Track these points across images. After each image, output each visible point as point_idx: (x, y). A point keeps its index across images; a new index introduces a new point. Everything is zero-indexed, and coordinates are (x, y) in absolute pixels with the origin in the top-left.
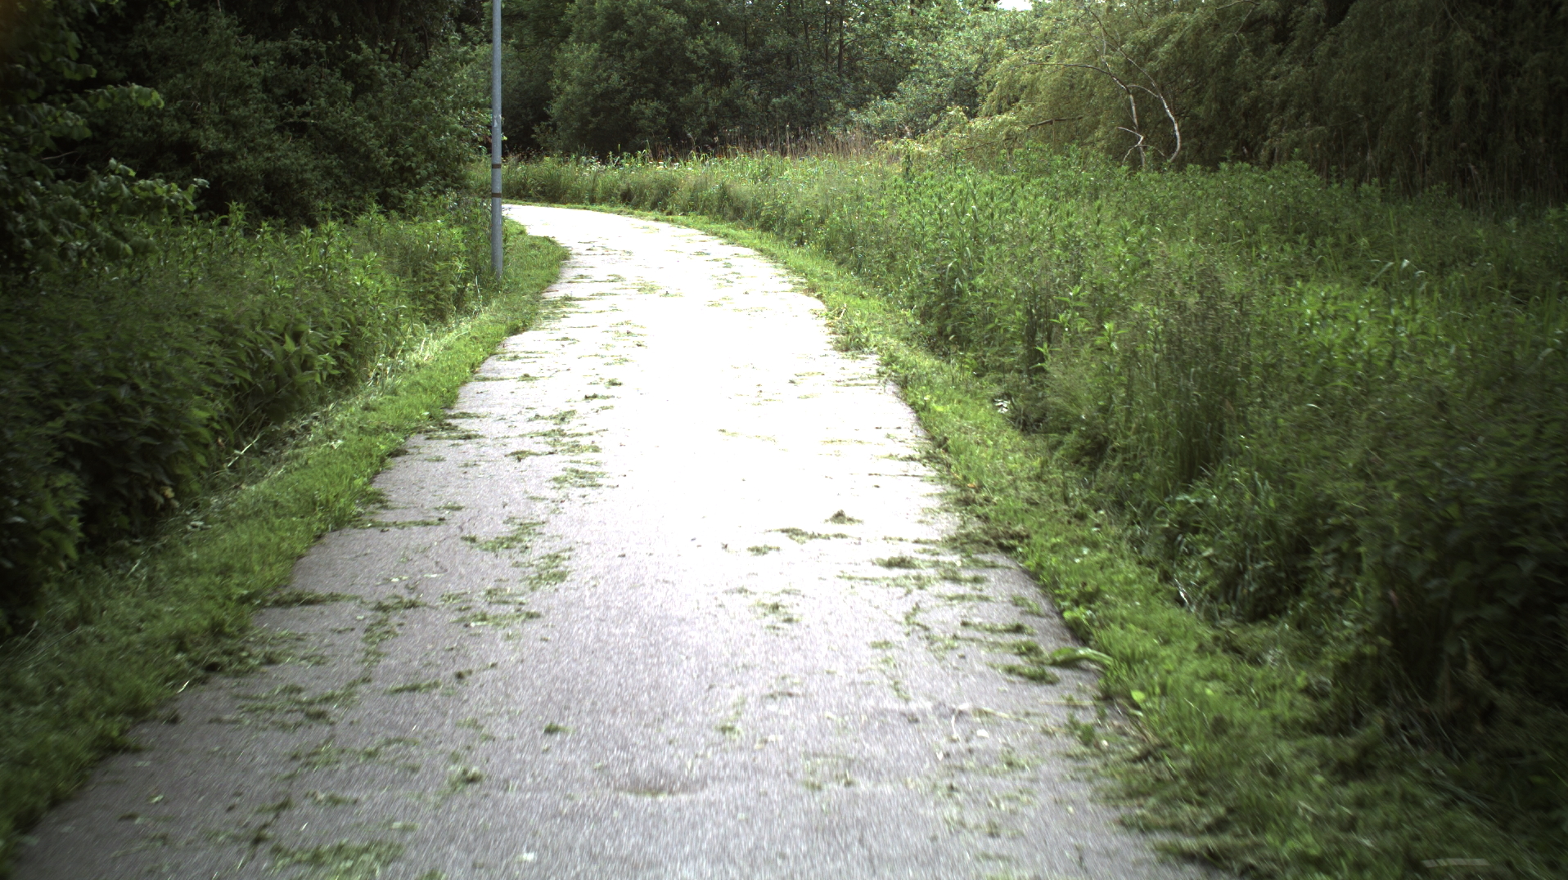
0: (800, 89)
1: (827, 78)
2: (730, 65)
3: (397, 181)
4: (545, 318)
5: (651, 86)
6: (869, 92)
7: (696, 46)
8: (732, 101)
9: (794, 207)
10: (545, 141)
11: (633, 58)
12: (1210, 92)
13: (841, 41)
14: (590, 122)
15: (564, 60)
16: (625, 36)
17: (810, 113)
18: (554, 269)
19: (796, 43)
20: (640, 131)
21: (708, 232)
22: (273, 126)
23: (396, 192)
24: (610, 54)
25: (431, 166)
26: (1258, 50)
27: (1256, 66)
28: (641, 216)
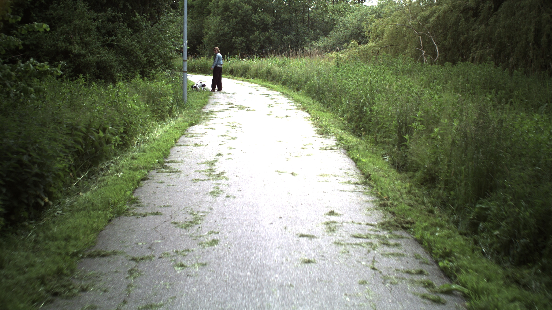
0: (294, 33)
1: (304, 29)
2: (268, 25)
3: (148, 66)
4: (203, 120)
5: (240, 32)
6: (319, 34)
7: (255, 18)
8: (269, 38)
9: (295, 77)
10: (201, 51)
11: (233, 22)
12: (449, 36)
13: (309, 16)
15: (209, 22)
16: (230, 14)
17: (298, 42)
18: (206, 100)
19: (292, 17)
20: (236, 48)
21: (262, 86)
22: (100, 45)
23: (147, 70)
24: (225, 20)
25: (161, 61)
26: (467, 20)
27: (466, 26)
28: (237, 79)
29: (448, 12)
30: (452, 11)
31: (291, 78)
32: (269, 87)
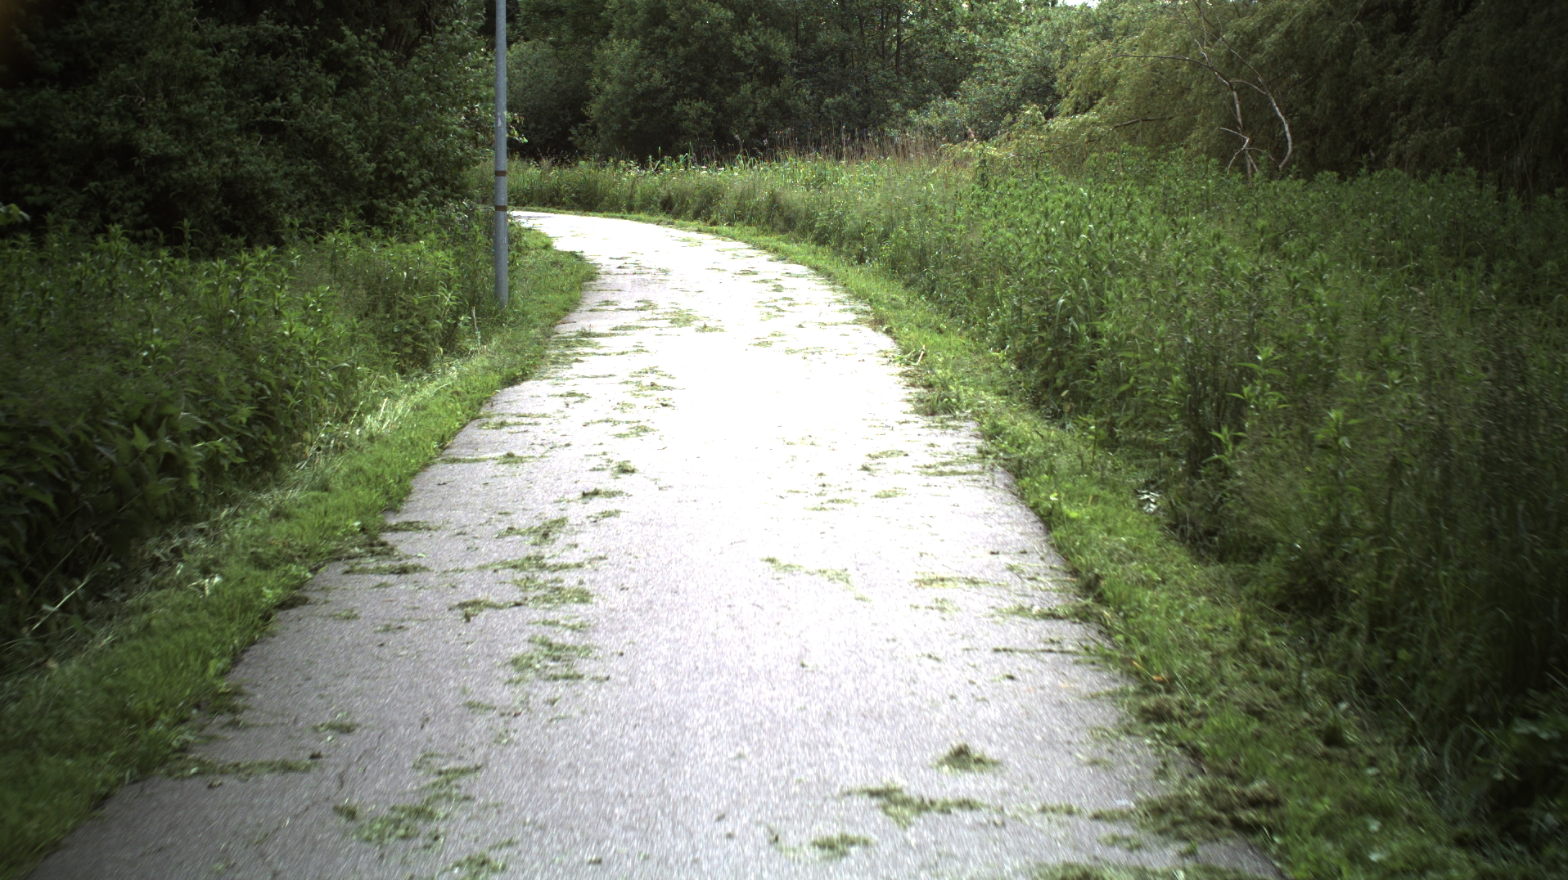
0: (855, 89)
1: (884, 76)
2: (780, 62)
3: (385, 191)
4: (553, 363)
5: (696, 85)
6: (928, 91)
7: (744, 43)
8: (782, 101)
9: (852, 218)
10: (582, 144)
11: (676, 55)
12: (1323, 88)
13: (898, 38)
14: (630, 123)
15: (604, 58)
16: (667, 32)
17: (866, 113)
18: (573, 295)
19: (851, 39)
20: (684, 133)
22: (235, 126)
23: (383, 205)
24: (653, 51)
25: (426, 174)
26: (1377, 41)
27: (1375, 59)
28: (681, 227)
29: (1317, 18)
30: (1330, 14)
31: (842, 224)
32: (776, 250)
